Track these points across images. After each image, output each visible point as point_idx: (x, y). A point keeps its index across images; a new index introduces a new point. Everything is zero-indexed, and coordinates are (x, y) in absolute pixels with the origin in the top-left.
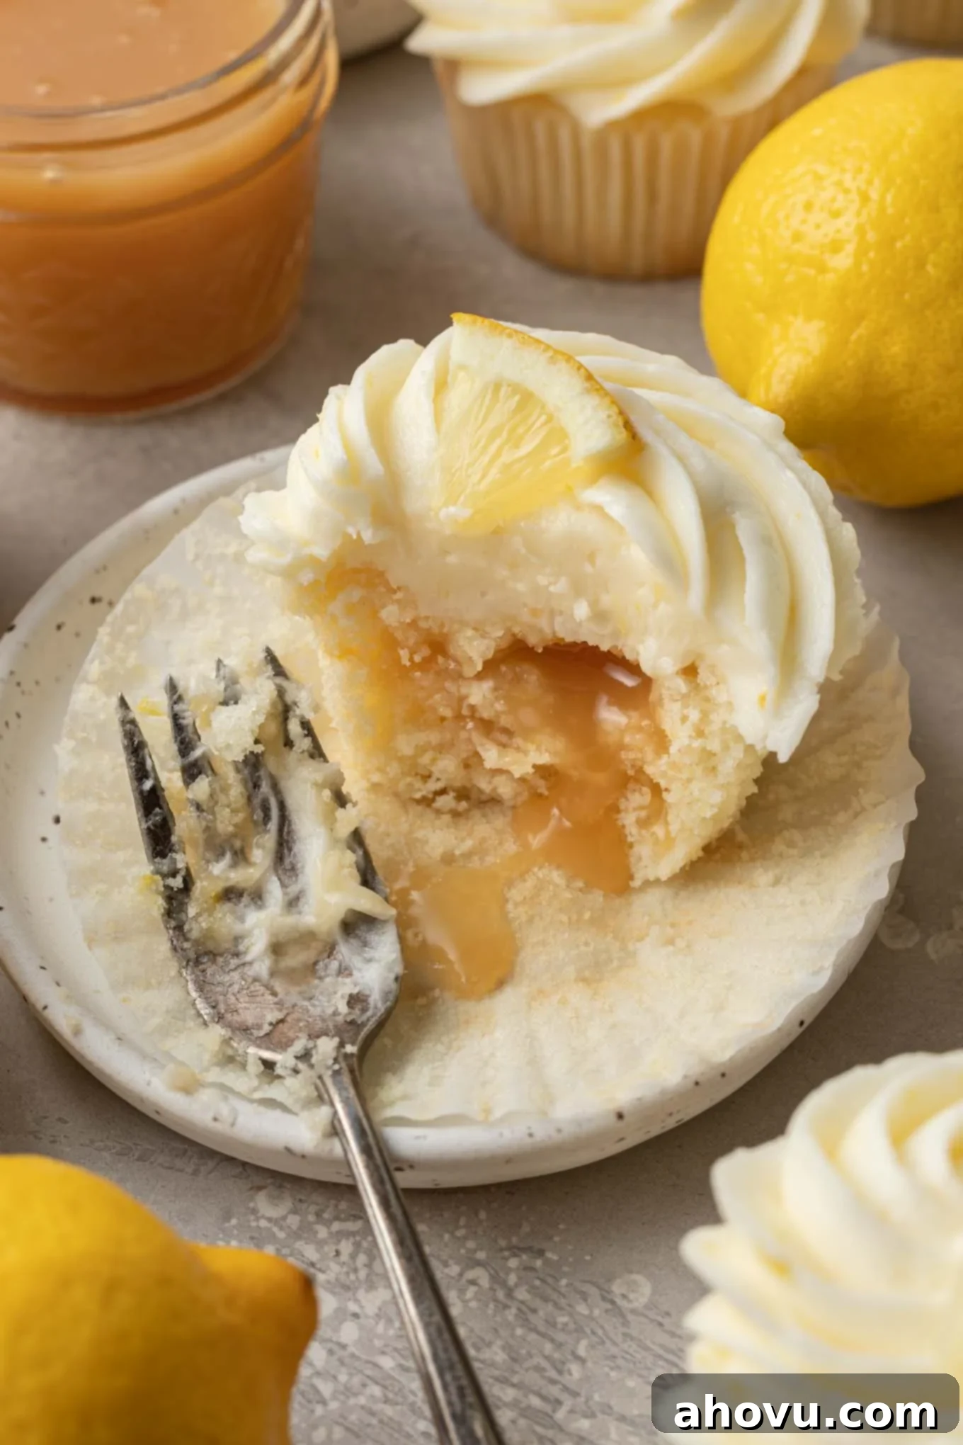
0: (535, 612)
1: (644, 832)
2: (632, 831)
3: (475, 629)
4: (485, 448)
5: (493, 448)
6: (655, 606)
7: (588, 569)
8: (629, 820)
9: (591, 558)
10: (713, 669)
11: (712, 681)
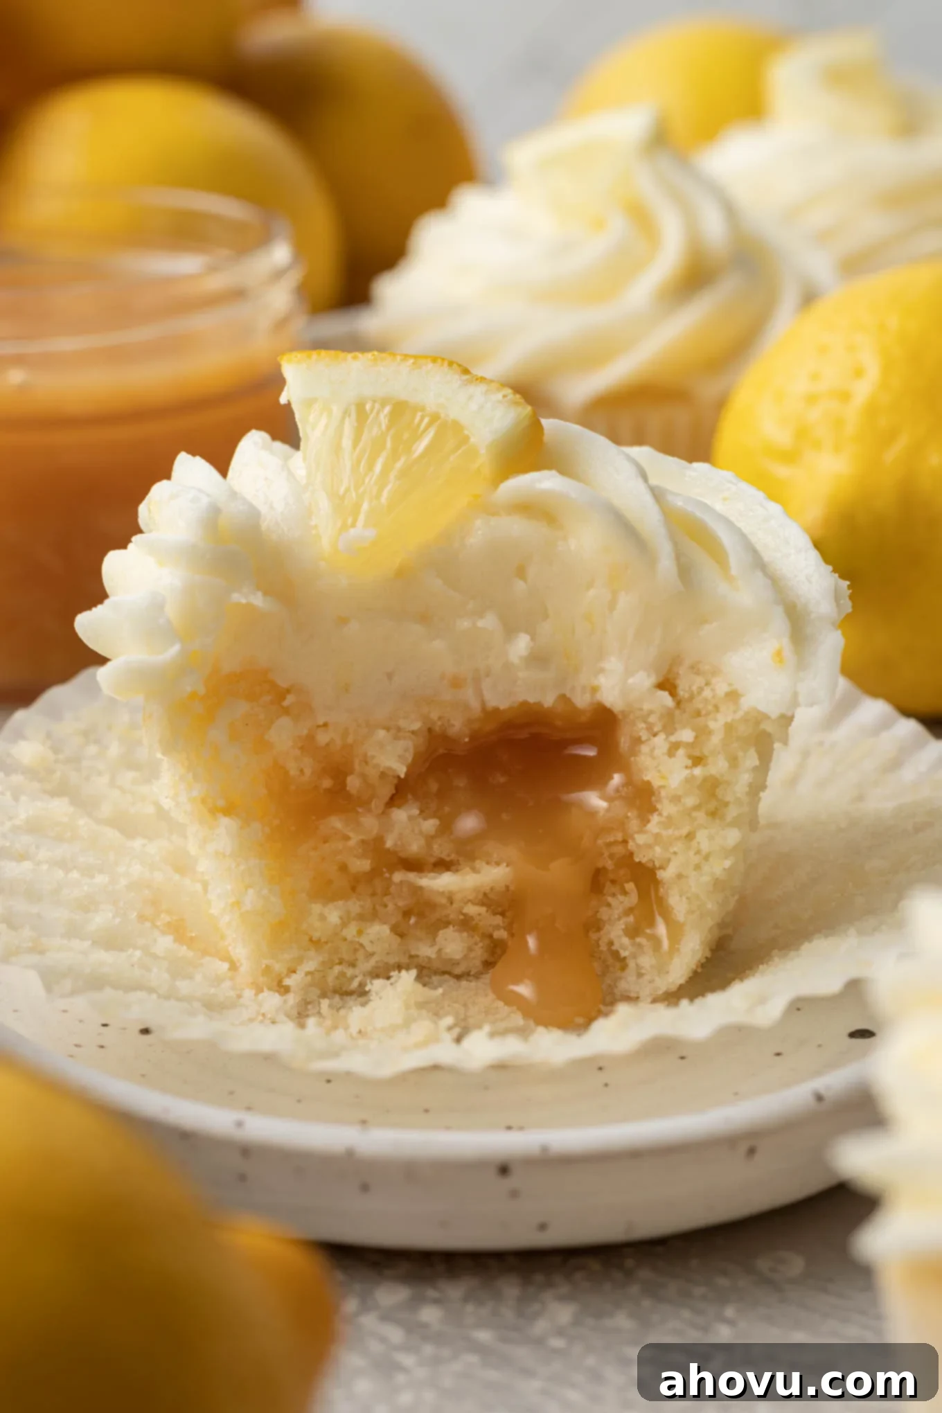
0: (457, 683)
1: (638, 940)
2: (624, 944)
3: (388, 729)
4: (370, 467)
5: (378, 467)
6: (612, 605)
7: (520, 586)
8: (616, 933)
9: (521, 572)
10: (695, 669)
11: (699, 681)
